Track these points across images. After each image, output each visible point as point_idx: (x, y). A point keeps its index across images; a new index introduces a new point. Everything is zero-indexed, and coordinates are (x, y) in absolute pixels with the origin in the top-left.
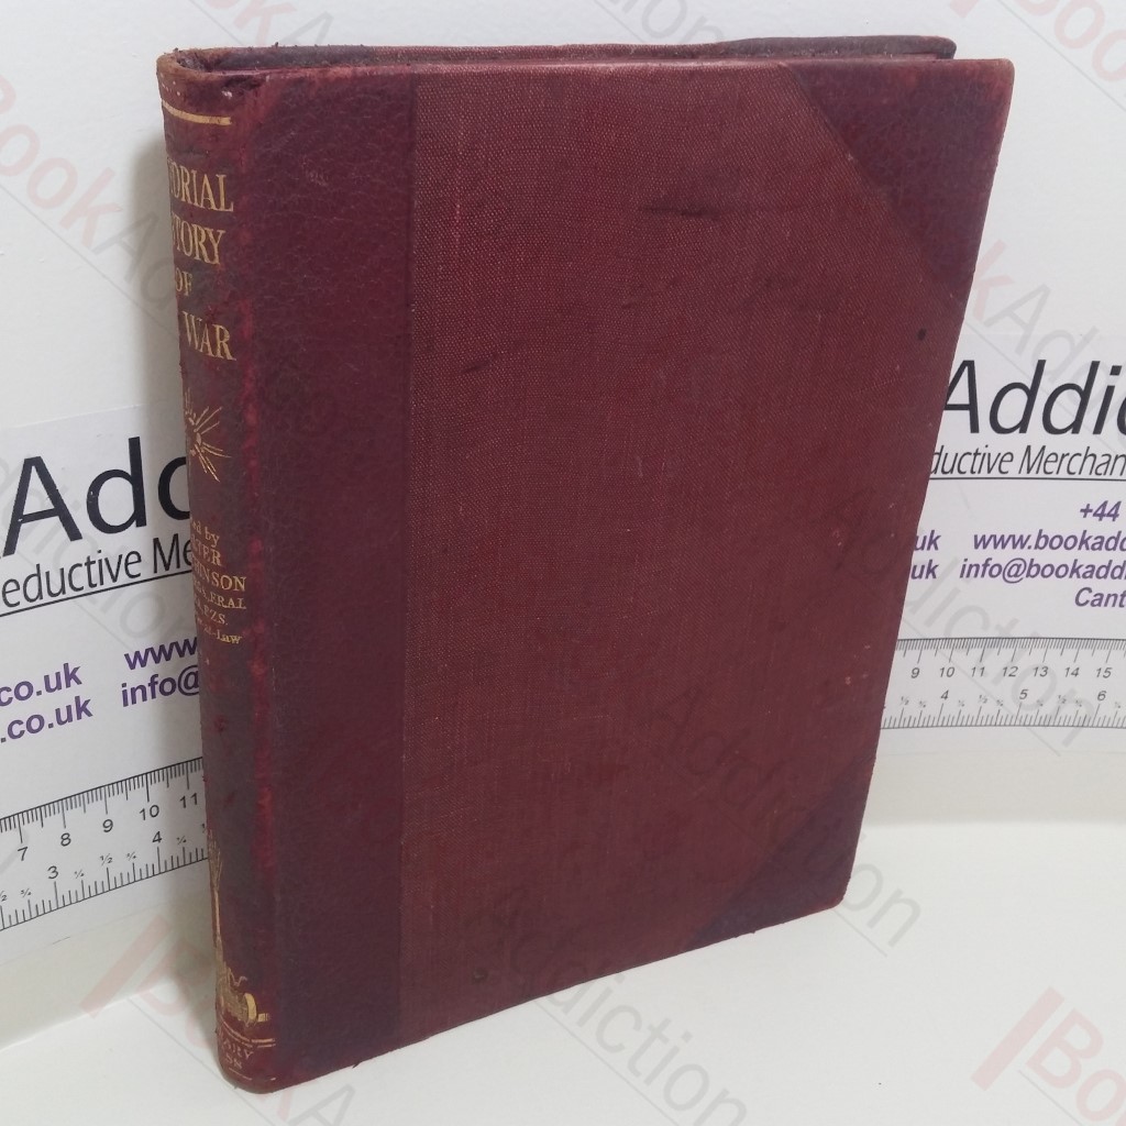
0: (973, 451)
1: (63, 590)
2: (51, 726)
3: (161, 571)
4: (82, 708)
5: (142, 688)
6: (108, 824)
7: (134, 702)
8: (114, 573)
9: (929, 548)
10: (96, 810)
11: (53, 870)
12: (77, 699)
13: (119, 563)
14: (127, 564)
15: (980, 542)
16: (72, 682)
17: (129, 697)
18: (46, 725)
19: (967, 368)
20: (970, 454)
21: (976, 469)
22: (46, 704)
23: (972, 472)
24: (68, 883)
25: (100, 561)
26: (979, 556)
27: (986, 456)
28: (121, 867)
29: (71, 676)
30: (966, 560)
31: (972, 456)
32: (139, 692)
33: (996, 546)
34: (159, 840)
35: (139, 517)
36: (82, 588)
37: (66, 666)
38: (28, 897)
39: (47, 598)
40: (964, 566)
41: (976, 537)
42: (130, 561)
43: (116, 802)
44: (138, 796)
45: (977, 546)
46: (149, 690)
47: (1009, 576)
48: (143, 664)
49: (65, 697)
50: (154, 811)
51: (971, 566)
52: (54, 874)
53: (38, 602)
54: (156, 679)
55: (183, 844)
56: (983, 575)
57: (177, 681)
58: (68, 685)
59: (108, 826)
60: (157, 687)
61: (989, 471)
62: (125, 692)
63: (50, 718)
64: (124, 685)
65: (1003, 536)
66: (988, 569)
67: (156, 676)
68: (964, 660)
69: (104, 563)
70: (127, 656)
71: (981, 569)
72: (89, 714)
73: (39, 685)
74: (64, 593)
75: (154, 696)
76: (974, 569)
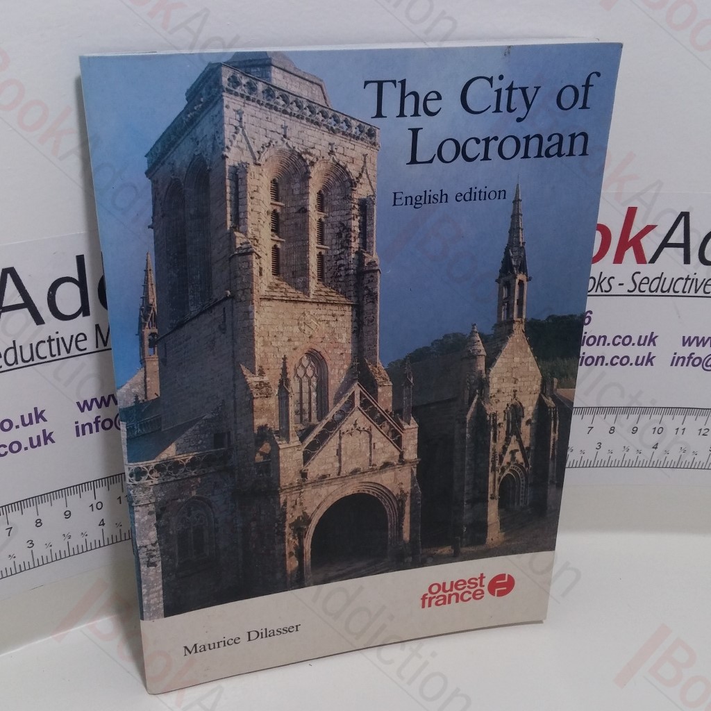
0: (685, 277)
1: (32, 358)
2: (26, 449)
3: (101, 346)
4: (48, 438)
5: (90, 424)
6: (67, 513)
7: (84, 434)
8: (68, 347)
9: (649, 345)
10: (59, 503)
11: (30, 542)
12: (44, 431)
13: (71, 341)
14: (77, 341)
15: (687, 342)
16: (40, 420)
17: (80, 430)
18: (23, 448)
19: (683, 218)
20: (682, 279)
21: (686, 289)
22: (22, 435)
23: (684, 292)
24: (40, 551)
25: (58, 339)
26: (685, 351)
27: (695, 281)
28: (77, 541)
29: (39, 416)
30: (675, 354)
31: (684, 281)
32: (87, 428)
33: (698, 345)
34: (103, 524)
35: (85, 310)
36: (46, 357)
37: (36, 409)
38: (13, 559)
39: (21, 364)
40: (674, 357)
41: (684, 337)
42: (79, 339)
43: (73, 499)
44: (88, 496)
45: (684, 345)
46: (94, 426)
47: (707, 366)
48: (90, 409)
49: (36, 430)
50: (99, 507)
51: (679, 358)
52: (31, 545)
53: (15, 366)
54: (99, 419)
55: (120, 528)
56: (687, 365)
57: (113, 421)
58: (37, 422)
59: (68, 515)
60: (100, 424)
61: (696, 291)
62: (77, 428)
63: (26, 443)
64: (77, 423)
65: (704, 337)
66: (691, 360)
67: (99, 417)
68: (671, 422)
69: (60, 340)
70: (78, 403)
71: (687, 360)
72: (53, 442)
73: (17, 421)
74: (33, 360)
75: (97, 430)
76: (681, 360)
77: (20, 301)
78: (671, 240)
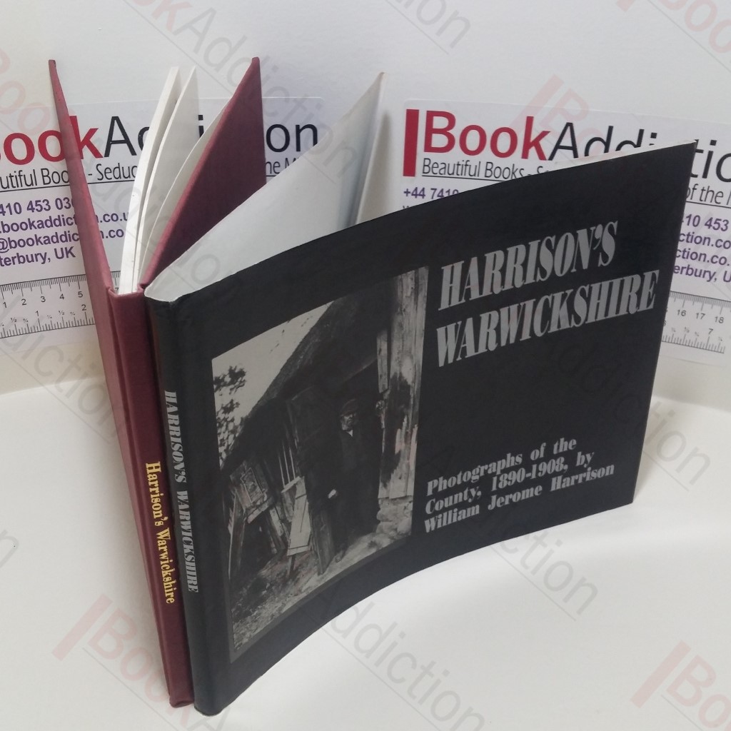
77: (122, 138)
78: (562, 144)
